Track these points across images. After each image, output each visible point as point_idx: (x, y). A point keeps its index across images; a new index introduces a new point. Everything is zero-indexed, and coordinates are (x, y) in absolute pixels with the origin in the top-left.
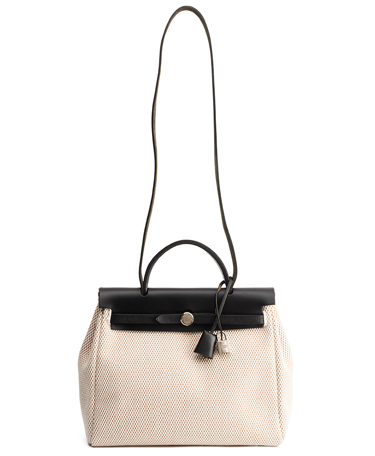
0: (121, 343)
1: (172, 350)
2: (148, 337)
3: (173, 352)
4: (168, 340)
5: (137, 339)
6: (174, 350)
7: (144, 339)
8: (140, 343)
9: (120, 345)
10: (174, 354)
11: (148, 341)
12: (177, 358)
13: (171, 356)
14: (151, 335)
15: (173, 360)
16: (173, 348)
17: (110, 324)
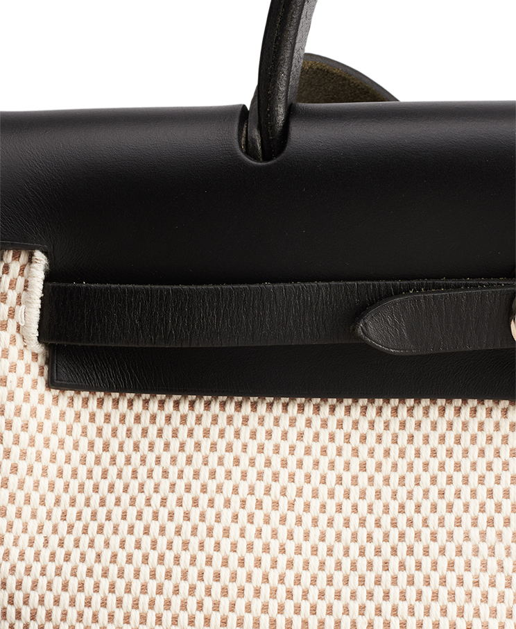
0: (113, 471)
1: (450, 520)
2: (292, 434)
3: (459, 534)
4: (426, 452)
5: (222, 445)
6: (467, 520)
7: (269, 447)
8: (237, 473)
9: (104, 486)
10: (468, 548)
11: (292, 462)
12: (484, 579)
13: (443, 563)
14: (317, 422)
15: (460, 593)
16: (458, 506)
17: (39, 348)
